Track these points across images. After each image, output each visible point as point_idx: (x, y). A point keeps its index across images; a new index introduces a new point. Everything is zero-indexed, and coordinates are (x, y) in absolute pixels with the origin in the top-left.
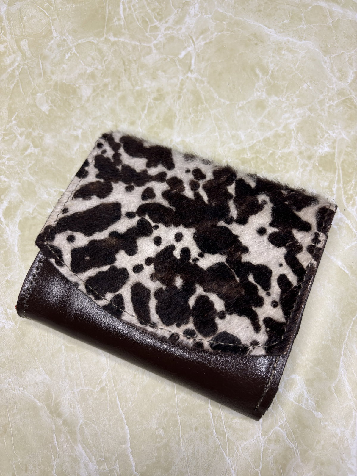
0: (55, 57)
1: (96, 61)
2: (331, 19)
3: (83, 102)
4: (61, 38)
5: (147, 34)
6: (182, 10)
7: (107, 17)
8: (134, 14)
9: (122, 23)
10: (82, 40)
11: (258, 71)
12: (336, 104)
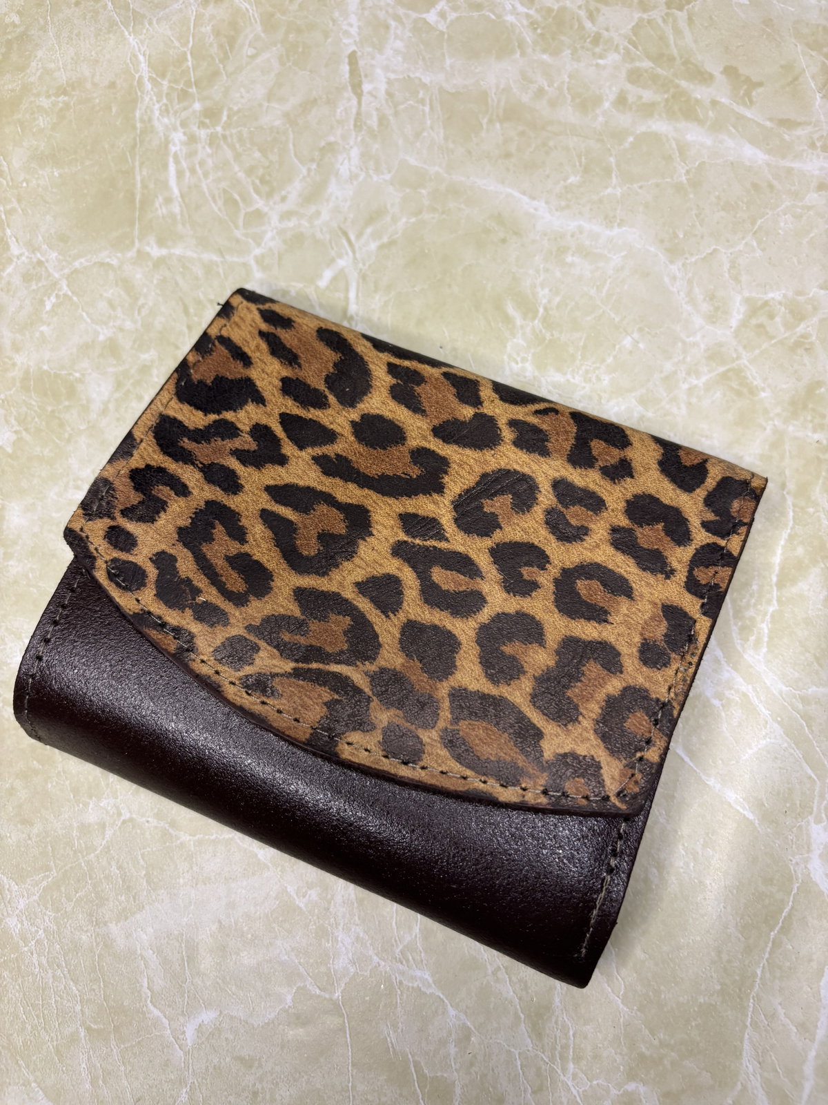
0: (21, 307)
1: (119, 309)
2: (683, 164)
3: (93, 416)
4: (31, 258)
5: (238, 234)
6: (318, 165)
7: (138, 197)
8: (204, 186)
9: (177, 210)
10: (82, 260)
11: (511, 310)
12: (704, 384)
